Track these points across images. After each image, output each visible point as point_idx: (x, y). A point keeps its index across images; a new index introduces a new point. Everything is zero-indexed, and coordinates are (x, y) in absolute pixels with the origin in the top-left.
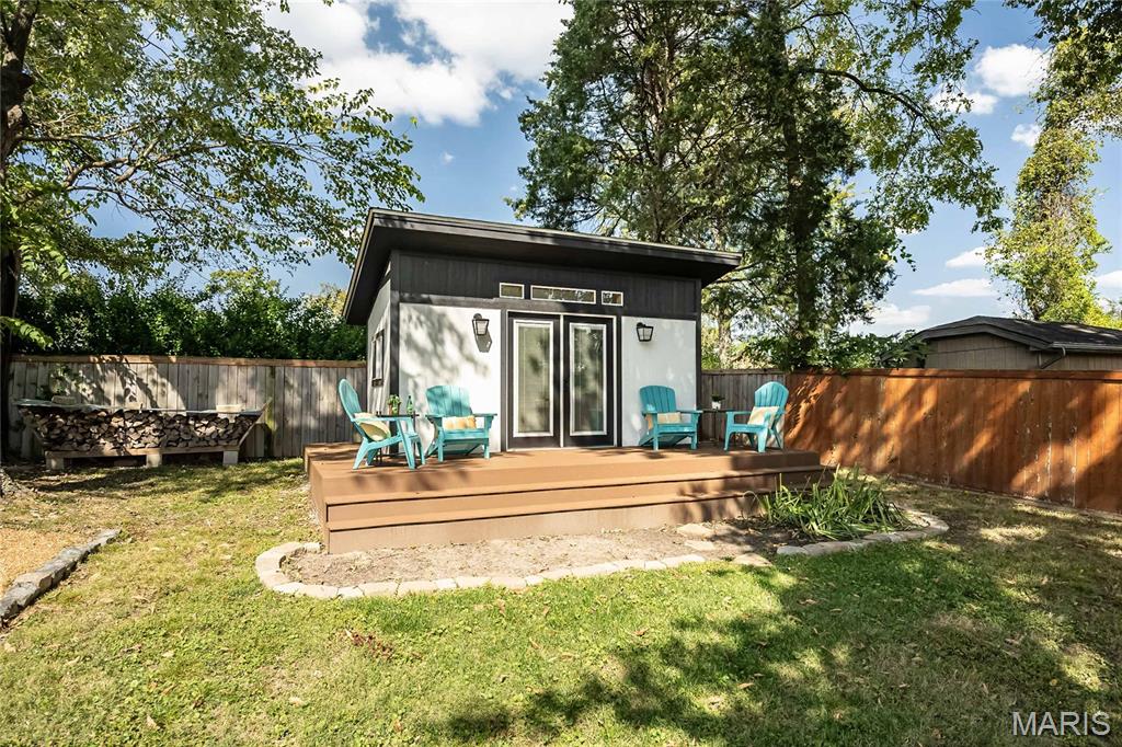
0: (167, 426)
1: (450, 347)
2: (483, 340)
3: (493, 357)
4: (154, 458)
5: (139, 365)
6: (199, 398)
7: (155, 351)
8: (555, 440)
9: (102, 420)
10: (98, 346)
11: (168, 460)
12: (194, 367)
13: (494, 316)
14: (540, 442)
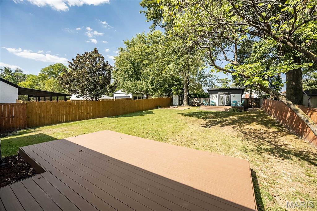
0: (198, 103)
1: (213, 98)
2: (217, 97)
3: (217, 99)
4: (197, 105)
5: (196, 99)
6: (200, 101)
7: (197, 98)
8: (224, 105)
9: (193, 103)
10: (194, 98)
11: (198, 106)
12: (200, 99)
13: (218, 95)
14: (222, 105)
